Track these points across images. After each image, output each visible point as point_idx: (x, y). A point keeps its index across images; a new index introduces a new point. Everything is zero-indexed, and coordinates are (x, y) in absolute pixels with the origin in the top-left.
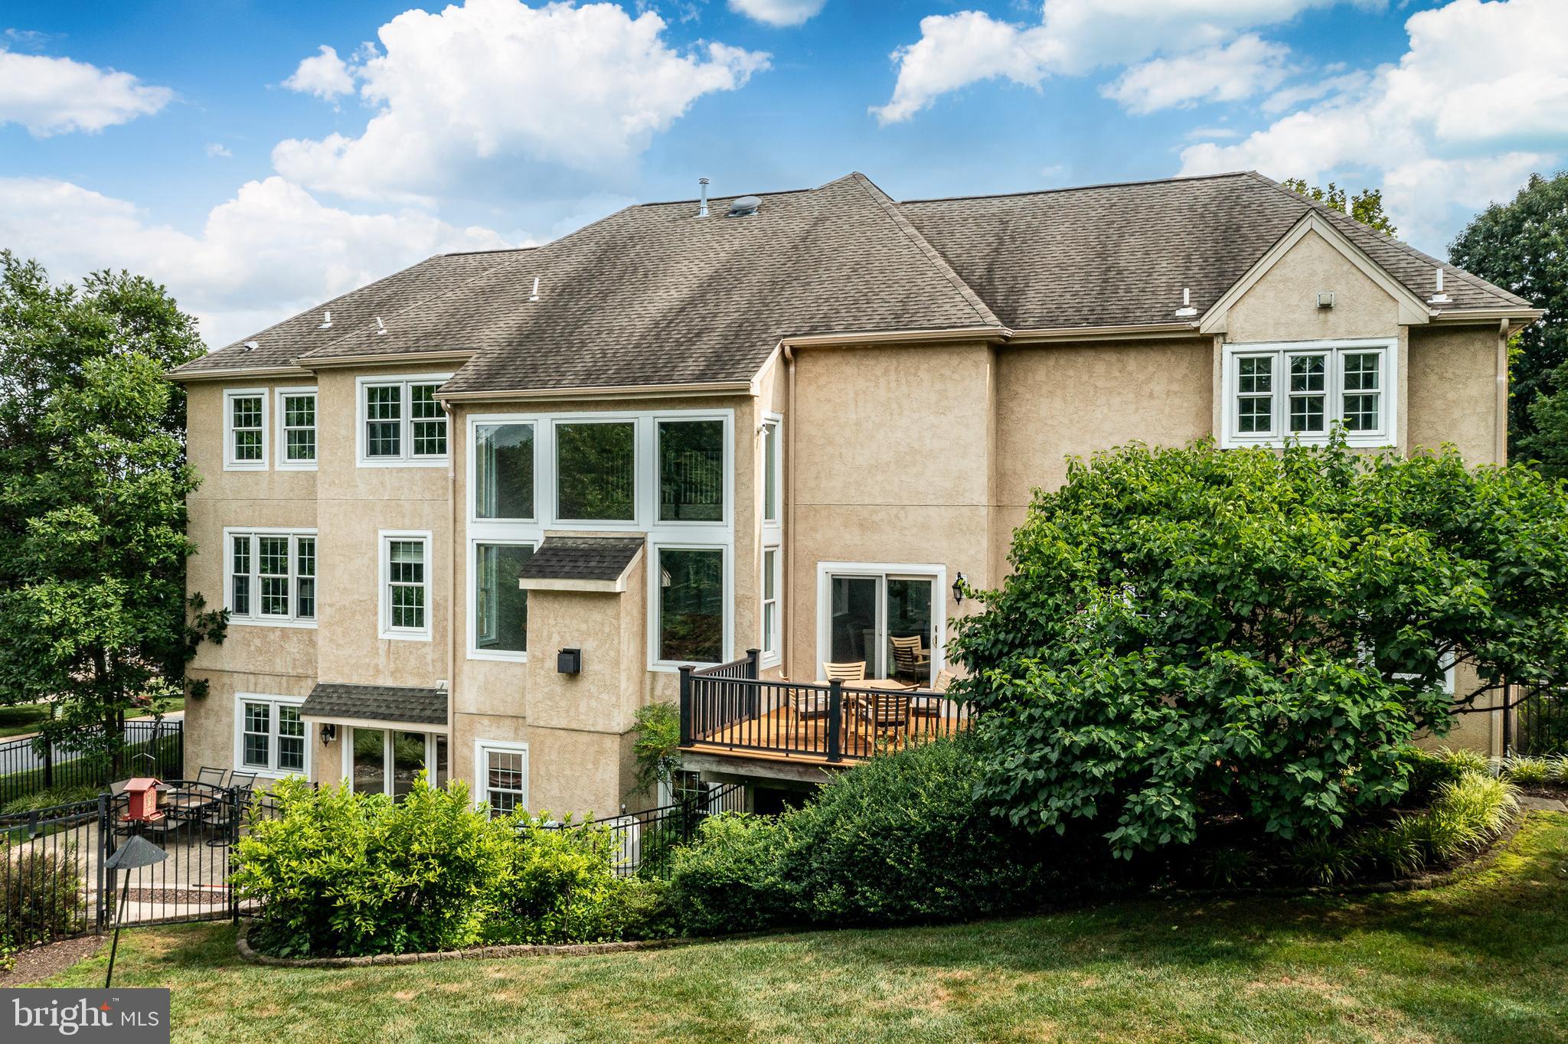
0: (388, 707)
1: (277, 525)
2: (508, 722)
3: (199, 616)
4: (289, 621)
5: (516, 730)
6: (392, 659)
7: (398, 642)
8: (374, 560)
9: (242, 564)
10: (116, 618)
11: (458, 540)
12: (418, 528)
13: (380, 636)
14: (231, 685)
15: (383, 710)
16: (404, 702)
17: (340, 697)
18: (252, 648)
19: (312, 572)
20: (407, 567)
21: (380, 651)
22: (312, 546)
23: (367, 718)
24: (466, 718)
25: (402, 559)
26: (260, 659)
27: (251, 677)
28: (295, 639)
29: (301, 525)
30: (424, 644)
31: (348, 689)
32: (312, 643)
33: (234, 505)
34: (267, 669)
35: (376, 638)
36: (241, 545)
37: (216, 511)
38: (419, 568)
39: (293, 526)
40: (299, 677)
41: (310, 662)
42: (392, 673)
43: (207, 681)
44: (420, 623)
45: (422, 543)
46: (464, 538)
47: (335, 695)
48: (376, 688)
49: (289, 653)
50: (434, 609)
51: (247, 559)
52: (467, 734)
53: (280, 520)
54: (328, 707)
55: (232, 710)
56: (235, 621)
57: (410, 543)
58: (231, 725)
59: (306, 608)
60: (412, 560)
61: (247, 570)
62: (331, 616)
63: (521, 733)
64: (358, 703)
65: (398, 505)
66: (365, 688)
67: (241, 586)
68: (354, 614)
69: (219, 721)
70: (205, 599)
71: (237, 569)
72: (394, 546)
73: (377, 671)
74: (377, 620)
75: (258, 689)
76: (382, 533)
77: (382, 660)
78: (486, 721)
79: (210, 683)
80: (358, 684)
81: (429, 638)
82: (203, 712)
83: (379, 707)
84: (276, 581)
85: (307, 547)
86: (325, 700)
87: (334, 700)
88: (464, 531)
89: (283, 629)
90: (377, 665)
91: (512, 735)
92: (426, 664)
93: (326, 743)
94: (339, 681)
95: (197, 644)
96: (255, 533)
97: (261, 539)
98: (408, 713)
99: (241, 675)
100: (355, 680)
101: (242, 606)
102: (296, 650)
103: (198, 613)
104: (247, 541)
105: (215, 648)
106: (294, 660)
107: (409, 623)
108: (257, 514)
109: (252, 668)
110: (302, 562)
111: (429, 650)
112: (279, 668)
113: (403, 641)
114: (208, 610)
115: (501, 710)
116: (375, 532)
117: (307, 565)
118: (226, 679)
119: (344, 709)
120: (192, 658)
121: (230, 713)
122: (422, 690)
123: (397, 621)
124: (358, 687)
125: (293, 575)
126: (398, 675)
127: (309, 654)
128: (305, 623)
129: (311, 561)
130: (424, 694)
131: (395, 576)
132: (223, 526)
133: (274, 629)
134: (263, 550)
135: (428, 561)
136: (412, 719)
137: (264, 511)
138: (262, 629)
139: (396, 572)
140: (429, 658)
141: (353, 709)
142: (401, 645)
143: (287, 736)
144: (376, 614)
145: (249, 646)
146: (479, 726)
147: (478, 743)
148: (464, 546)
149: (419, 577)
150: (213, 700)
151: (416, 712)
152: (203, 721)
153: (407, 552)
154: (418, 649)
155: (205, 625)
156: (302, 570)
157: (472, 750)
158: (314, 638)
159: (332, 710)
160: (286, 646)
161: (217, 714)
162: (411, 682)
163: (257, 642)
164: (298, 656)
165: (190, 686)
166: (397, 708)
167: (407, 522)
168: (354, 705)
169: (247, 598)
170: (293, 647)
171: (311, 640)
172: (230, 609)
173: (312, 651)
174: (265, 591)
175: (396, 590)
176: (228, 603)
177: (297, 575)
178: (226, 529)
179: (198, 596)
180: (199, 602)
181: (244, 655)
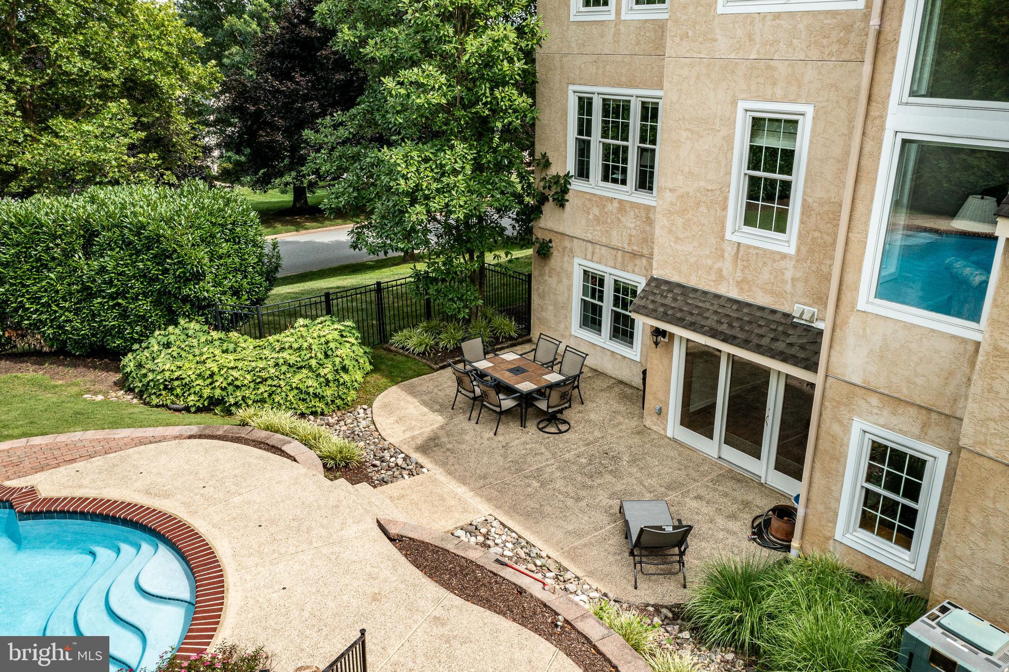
0: (730, 325)
1: (620, 85)
2: (912, 411)
3: (544, 178)
4: (628, 193)
5: (925, 426)
6: (740, 267)
7: (749, 247)
8: (729, 140)
9: (584, 127)
10: (462, 187)
11: (871, 131)
12: (794, 102)
13: (728, 236)
14: (571, 250)
15: (724, 328)
16: (750, 322)
17: (675, 299)
18: (591, 217)
19: (653, 142)
20: (772, 152)
21: (726, 255)
22: (655, 111)
23: (704, 334)
24: (845, 389)
25: (765, 142)
26: (598, 228)
27: (589, 245)
28: (632, 214)
29: (645, 86)
30: (784, 256)
31: (685, 290)
32: (649, 221)
33: (579, 61)
34: (604, 240)
35: (722, 238)
36: (585, 105)
37: (562, 68)
38: (789, 155)
39: (637, 87)
40: (634, 255)
41: (645, 240)
42: (739, 283)
43: (550, 241)
44: (781, 227)
45: (796, 122)
46: (882, 128)
47: (670, 295)
48: (718, 296)
49: (625, 227)
50: (803, 214)
51: (589, 122)
52: (842, 408)
53: (623, 79)
54: (661, 309)
55: (572, 273)
56: (577, 185)
57: (779, 121)
58: (570, 288)
59: (645, 182)
60: (780, 144)
61: (589, 134)
62: (672, 203)
63: (931, 433)
64: (695, 312)
65: (768, 67)
66: (705, 293)
67: (583, 150)
68: (698, 204)
69: (560, 282)
70: (550, 160)
71: (580, 132)
72: (757, 124)
73: (720, 277)
74: (725, 217)
75: (595, 259)
76: (742, 105)
77: (727, 265)
78: (875, 400)
79: (553, 244)
80: (696, 287)
81: (792, 250)
82: (547, 269)
83: (719, 322)
84: (617, 148)
85: (650, 112)
86: (658, 299)
87: (668, 301)
88: (883, 117)
89: (621, 201)
90: (720, 270)
91: (916, 430)
92: (783, 281)
93: (656, 344)
94: (675, 278)
95: (543, 204)
96: (599, 92)
97: (604, 100)
98: (755, 341)
99: (581, 242)
100: (693, 282)
101: (583, 172)
102: (632, 226)
103: (544, 175)
104: (590, 102)
105: (558, 210)
106: (630, 236)
107: (765, 225)
108: (600, 71)
109: (590, 237)
110: (643, 130)
111: (790, 264)
112: (615, 242)
113: (757, 248)
114: (553, 171)
115: (904, 392)
116: (734, 103)
117: (649, 135)
118: (567, 243)
119: (679, 315)
120: (540, 217)
121: (570, 276)
122: (773, 312)
123: (749, 221)
124: (695, 290)
125: (633, 144)
126: (746, 287)
127: (644, 231)
128: (642, 198)
129: (654, 129)
130: (777, 317)
131: (754, 164)
132: (568, 84)
133: (612, 199)
134: (606, 113)
135: (802, 146)
136: (759, 349)
137: (608, 67)
138: (601, 198)
139: (756, 157)
140: (788, 275)
141: (689, 318)
142: (751, 251)
143: (619, 310)
144: (725, 208)
145: (588, 213)
146: (862, 403)
147: (857, 425)
148: (879, 142)
149: (787, 169)
150: (556, 259)
151: (765, 341)
152: (547, 278)
153: (773, 132)
154: (774, 261)
155: (550, 187)
156: (643, 140)
157: (847, 429)
158: (651, 216)
159: (665, 313)
160: (623, 219)
161: (558, 274)
162: (761, 299)
163: (596, 211)
164: (634, 233)
165: (538, 245)
166: (742, 329)
167: (779, 92)
168: (691, 314)
169: (588, 163)
170: (630, 222)
171: (648, 218)
172: (572, 173)
173: (648, 228)
174: (606, 157)
175: (754, 182)
176: (571, 166)
177: (637, 144)
178: (572, 88)
179: (544, 156)
180: (546, 164)
181: (583, 222)
